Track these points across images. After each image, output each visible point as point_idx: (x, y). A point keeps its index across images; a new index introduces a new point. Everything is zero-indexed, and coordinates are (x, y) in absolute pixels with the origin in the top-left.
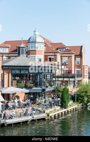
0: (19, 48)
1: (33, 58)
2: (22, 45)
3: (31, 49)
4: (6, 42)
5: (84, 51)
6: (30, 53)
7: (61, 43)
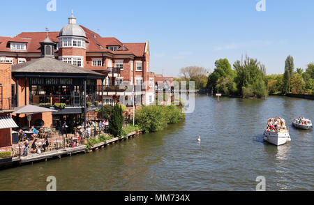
0: (43, 44)
1: (67, 60)
2: (47, 40)
3: (63, 46)
4: (23, 35)
5: (148, 50)
6: (63, 53)
7: (113, 38)
